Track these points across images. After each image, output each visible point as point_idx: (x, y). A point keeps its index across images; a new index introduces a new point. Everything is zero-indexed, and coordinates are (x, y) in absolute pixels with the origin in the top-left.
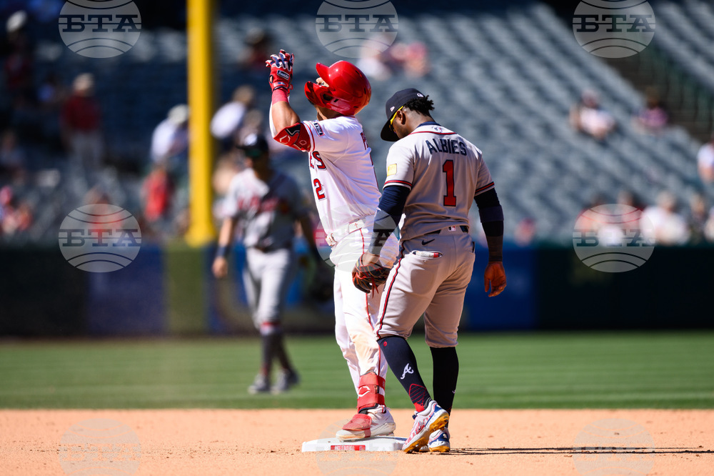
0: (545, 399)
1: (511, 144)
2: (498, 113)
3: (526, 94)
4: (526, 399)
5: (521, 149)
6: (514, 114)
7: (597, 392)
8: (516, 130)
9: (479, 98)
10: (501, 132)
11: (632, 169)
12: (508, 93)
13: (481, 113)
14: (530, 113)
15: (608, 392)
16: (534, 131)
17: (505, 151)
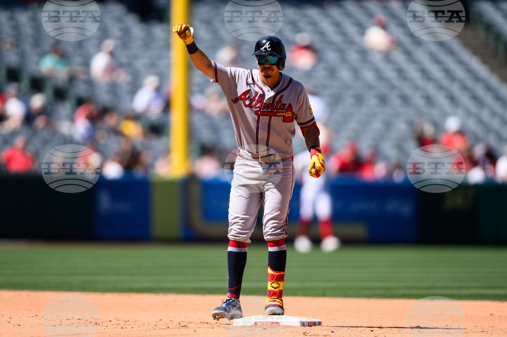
0: (414, 292)
1: (402, 109)
2: (393, 87)
3: (414, 74)
4: (401, 292)
5: (410, 112)
6: (406, 89)
7: (452, 288)
8: (405, 99)
9: (380, 76)
10: (396, 101)
11: (488, 129)
12: (400, 72)
13: (382, 87)
14: (417, 88)
15: (460, 288)
16: (419, 101)
17: (398, 115)
